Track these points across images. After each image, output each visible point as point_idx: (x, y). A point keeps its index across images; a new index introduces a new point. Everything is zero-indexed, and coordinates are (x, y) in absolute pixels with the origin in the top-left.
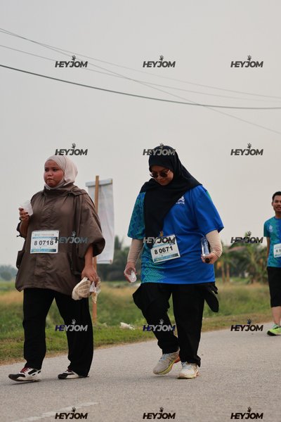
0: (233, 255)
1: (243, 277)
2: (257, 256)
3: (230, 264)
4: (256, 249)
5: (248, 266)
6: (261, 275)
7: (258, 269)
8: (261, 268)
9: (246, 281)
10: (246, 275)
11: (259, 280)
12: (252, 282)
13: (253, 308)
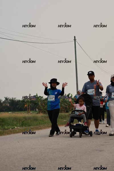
0: (31, 102)
1: (36, 111)
2: (41, 102)
3: (30, 105)
4: (41, 100)
5: (38, 106)
6: (43, 110)
7: (42, 108)
8: (43, 107)
9: (37, 112)
10: (37, 110)
11: (42, 112)
12: (39, 113)
13: (39, 123)
